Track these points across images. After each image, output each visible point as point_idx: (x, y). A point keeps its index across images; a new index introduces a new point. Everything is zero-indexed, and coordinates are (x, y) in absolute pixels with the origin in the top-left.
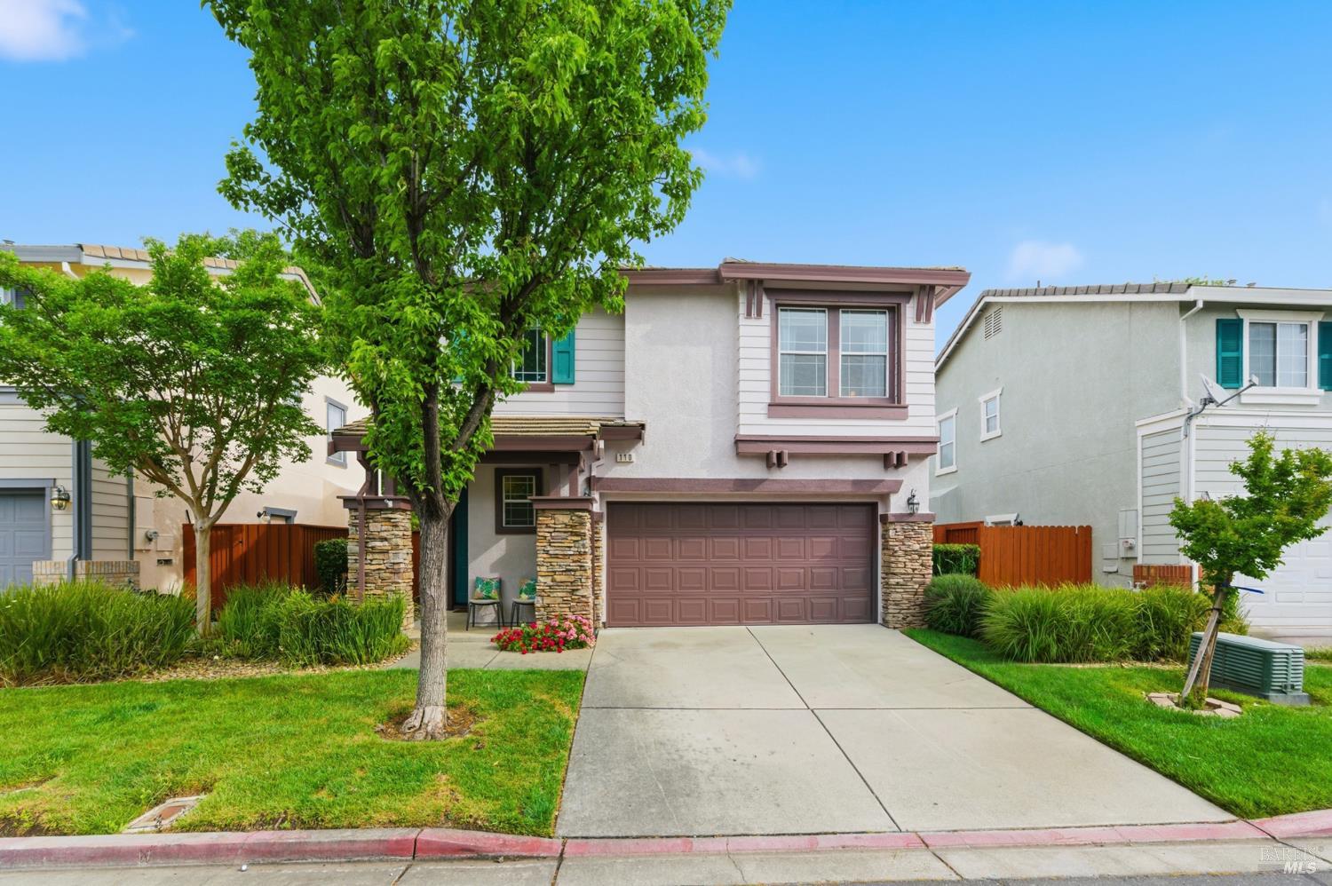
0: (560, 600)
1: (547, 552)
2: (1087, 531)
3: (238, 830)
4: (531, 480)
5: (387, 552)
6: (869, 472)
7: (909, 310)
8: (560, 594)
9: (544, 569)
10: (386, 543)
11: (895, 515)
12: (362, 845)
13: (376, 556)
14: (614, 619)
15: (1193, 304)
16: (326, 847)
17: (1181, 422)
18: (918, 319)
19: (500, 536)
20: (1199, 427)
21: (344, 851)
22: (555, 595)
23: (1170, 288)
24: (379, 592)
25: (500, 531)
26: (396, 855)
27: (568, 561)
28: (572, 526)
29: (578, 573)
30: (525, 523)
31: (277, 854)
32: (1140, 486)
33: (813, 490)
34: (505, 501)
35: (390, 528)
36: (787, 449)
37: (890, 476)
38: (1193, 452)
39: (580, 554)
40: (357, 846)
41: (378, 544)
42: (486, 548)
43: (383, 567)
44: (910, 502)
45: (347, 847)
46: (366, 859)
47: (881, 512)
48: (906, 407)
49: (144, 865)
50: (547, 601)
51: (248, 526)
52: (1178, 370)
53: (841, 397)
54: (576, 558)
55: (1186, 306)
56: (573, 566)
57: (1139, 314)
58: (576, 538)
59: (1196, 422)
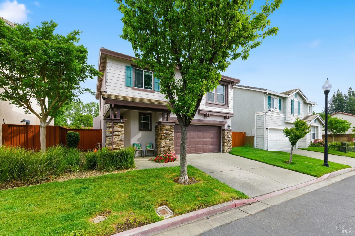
0: (167, 149)
1: (164, 136)
2: (245, 133)
3: (194, 211)
4: (148, 116)
5: (120, 135)
6: (221, 119)
7: (229, 86)
8: (167, 147)
9: (163, 140)
10: (119, 133)
11: (226, 129)
12: (227, 207)
13: (116, 137)
14: (177, 153)
15: (266, 93)
16: (220, 209)
17: (264, 114)
18: (231, 88)
19: (140, 132)
20: (267, 115)
21: (223, 209)
22: (166, 147)
23: (263, 89)
24: (117, 148)
25: (140, 130)
26: (233, 208)
27: (169, 139)
28: (170, 129)
29: (172, 141)
30: (146, 128)
31: (211, 213)
32: (256, 125)
33: (212, 123)
34: (141, 122)
35: (121, 128)
36: (210, 113)
37: (225, 121)
38: (266, 119)
39: (172, 137)
40: (226, 207)
41: (117, 133)
42: (136, 135)
43: (118, 140)
44: (228, 126)
45: (224, 208)
46: (228, 210)
47: (222, 128)
48: (229, 106)
49: (182, 225)
50: (164, 149)
51: (35, 126)
52: (263, 104)
53: (217, 103)
54: (171, 138)
55: (265, 93)
56: (171, 140)
57: (255, 93)
58: (171, 132)
59: (267, 114)
